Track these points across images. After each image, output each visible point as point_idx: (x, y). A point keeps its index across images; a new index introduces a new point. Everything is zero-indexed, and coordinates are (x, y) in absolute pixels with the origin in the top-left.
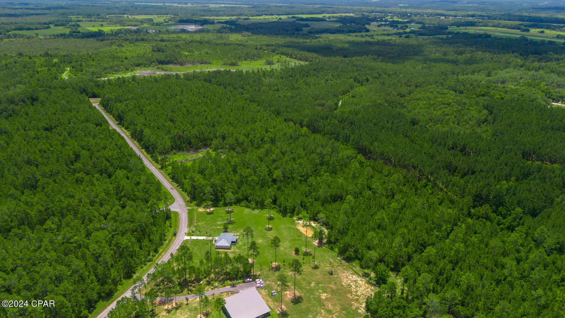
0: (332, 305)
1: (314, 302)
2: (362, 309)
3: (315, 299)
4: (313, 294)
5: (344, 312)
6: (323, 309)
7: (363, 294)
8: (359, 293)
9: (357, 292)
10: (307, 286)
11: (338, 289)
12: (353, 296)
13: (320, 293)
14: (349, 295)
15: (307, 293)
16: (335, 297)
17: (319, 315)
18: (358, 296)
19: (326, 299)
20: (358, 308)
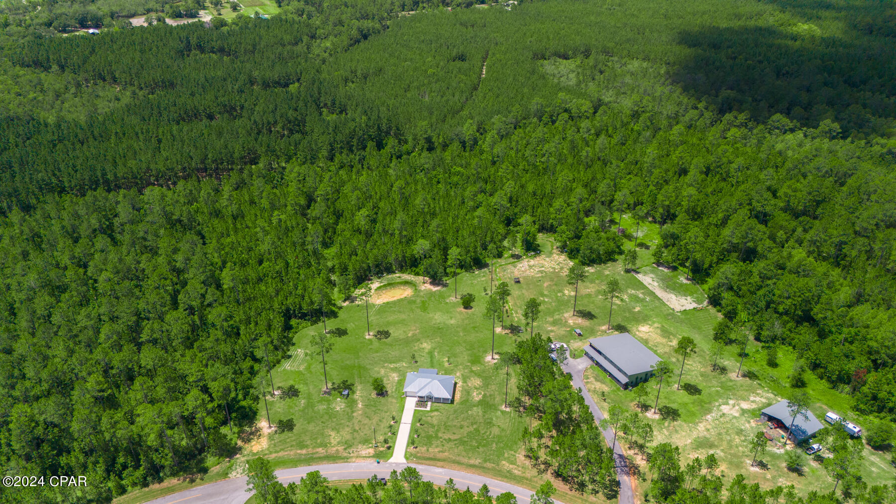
0: (587, 289)
1: (585, 301)
4: (568, 300)
5: (597, 281)
7: (558, 264)
8: (557, 267)
9: (553, 268)
10: (551, 304)
11: (552, 280)
12: (562, 271)
13: (564, 295)
15: (567, 305)
20: (587, 271)
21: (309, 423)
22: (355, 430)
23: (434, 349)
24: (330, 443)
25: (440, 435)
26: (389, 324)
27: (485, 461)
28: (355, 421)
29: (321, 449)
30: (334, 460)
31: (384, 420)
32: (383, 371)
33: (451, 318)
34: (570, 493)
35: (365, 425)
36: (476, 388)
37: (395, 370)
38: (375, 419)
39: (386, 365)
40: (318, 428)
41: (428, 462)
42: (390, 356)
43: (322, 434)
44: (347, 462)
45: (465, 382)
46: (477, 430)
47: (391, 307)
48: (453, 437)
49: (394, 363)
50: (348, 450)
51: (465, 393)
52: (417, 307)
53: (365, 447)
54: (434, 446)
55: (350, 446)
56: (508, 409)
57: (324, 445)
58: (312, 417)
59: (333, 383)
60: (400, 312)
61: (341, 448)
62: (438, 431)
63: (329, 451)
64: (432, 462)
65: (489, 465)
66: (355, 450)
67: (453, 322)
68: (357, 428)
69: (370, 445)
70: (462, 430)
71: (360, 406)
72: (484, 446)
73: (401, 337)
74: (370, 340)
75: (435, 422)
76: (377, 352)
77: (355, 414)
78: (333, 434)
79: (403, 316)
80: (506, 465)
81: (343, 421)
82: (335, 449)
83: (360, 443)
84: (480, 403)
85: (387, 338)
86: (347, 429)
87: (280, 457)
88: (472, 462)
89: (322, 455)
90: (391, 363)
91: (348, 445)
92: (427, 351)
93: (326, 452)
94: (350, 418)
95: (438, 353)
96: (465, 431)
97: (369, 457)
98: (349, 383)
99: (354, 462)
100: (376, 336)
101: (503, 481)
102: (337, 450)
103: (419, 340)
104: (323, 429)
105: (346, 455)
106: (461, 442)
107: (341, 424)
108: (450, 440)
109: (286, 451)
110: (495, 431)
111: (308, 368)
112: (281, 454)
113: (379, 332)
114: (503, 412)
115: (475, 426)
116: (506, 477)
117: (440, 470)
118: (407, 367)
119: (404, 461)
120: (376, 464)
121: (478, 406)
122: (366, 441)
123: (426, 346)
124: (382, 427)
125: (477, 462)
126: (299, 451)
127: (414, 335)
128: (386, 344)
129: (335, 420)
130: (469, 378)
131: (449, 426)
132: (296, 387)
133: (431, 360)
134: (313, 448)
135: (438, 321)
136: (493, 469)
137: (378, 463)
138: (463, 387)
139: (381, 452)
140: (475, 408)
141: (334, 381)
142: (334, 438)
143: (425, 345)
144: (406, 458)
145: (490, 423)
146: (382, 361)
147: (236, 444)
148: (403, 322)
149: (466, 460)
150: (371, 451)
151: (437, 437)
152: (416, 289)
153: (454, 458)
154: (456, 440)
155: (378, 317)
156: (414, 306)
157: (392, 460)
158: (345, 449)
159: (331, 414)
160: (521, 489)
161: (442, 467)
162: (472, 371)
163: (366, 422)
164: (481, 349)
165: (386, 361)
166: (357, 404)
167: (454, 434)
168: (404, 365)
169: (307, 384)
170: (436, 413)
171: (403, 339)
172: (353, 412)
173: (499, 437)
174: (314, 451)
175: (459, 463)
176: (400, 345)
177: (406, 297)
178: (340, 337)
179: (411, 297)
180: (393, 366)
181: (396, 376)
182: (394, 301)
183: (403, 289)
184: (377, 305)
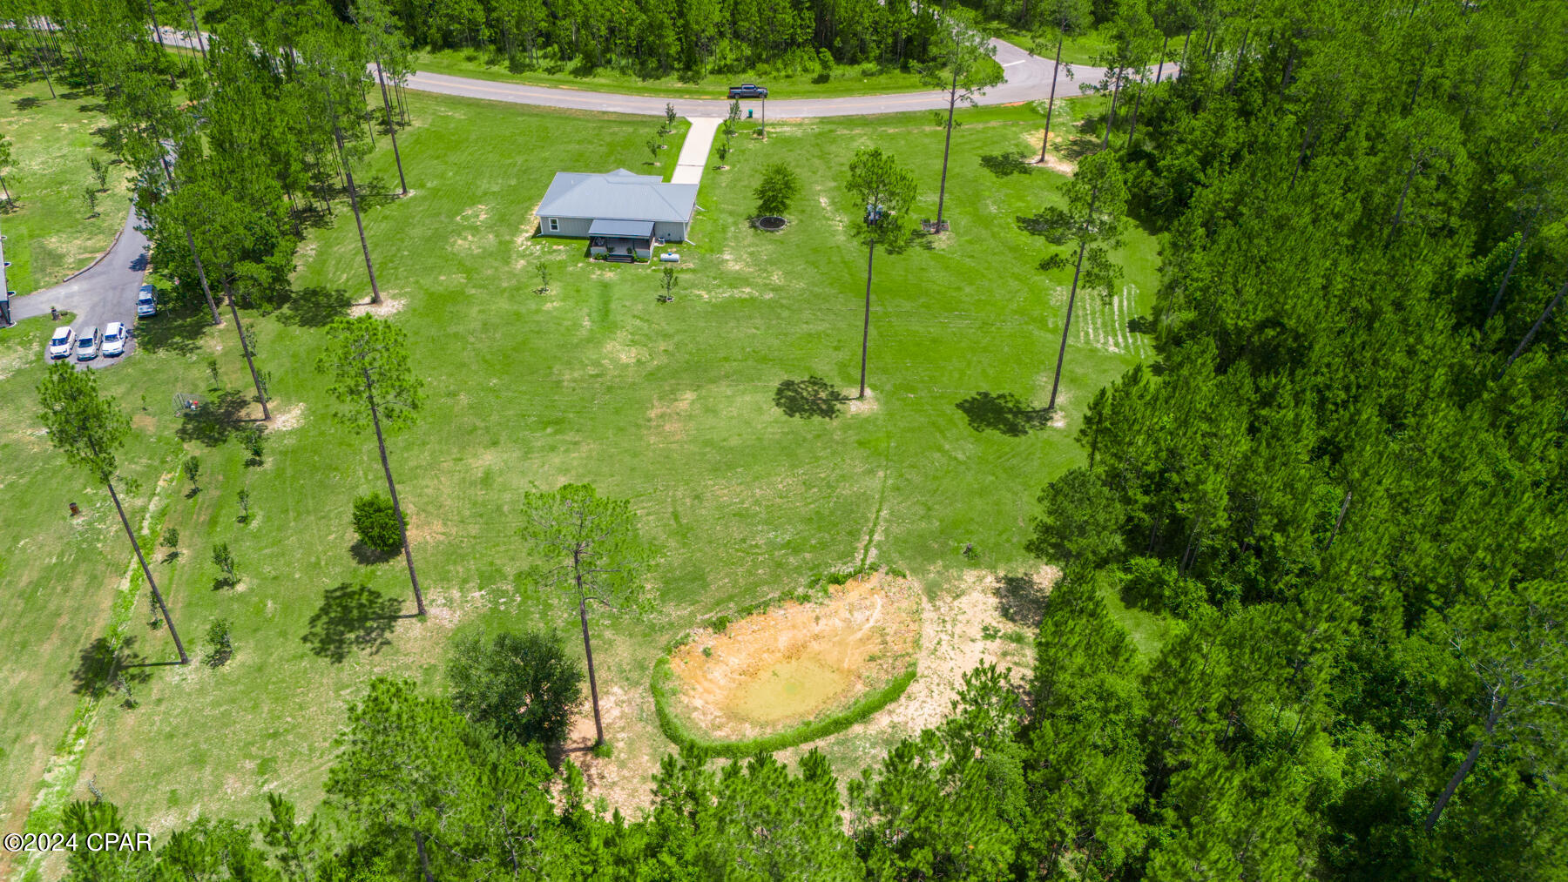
22: (820, 157)
23: (589, 340)
25: (603, 149)
26: (788, 451)
28: (826, 174)
31: (749, 173)
32: (776, 278)
33: (487, 480)
35: (799, 167)
36: (473, 229)
37: (737, 280)
39: (769, 296)
42: (758, 321)
44: (822, 118)
47: (794, 548)
48: (568, 146)
52: (655, 549)
53: (788, 135)
56: (402, 190)
60: (741, 515)
61: (843, 132)
62: (608, 155)
64: (629, 118)
68: (816, 160)
69: (775, 135)
71: (824, 201)
73: (724, 389)
74: (854, 381)
77: (833, 184)
79: (724, 491)
84: (474, 200)
85: (788, 385)
86: (841, 160)
90: (752, 299)
92: (621, 335)
95: (577, 325)
97: (773, 123)
99: (806, 118)
100: (836, 396)
102: (850, 130)
103: (652, 376)
106: (551, 140)
112: (981, 126)
113: (829, 412)
114: (417, 186)
115: (509, 161)
118: (693, 285)
119: (695, 119)
121: (487, 193)
123: (621, 353)
124: (752, 164)
127: (671, 395)
128: (781, 362)
130: (487, 254)
133: (606, 303)
135: (556, 460)
138: (515, 230)
140: (495, 190)
141: (927, 253)
143: (627, 356)
144: (687, 125)
145: (466, 168)
146: (786, 305)
148: (728, 460)
150: (770, 130)
151: (611, 145)
152: (658, 695)
154: (566, 142)
155: (846, 490)
156: (674, 555)
162: (469, 272)
163: (798, 170)
165: (772, 306)
166: (833, 203)
168: (701, 292)
171: (713, 381)
172: (840, 188)
173: (453, 149)
176: (726, 359)
177: (720, 626)
178: (986, 395)
179: (691, 624)
180: (748, 290)
181: (731, 264)
182: (788, 596)
183: (733, 716)
184: (874, 568)
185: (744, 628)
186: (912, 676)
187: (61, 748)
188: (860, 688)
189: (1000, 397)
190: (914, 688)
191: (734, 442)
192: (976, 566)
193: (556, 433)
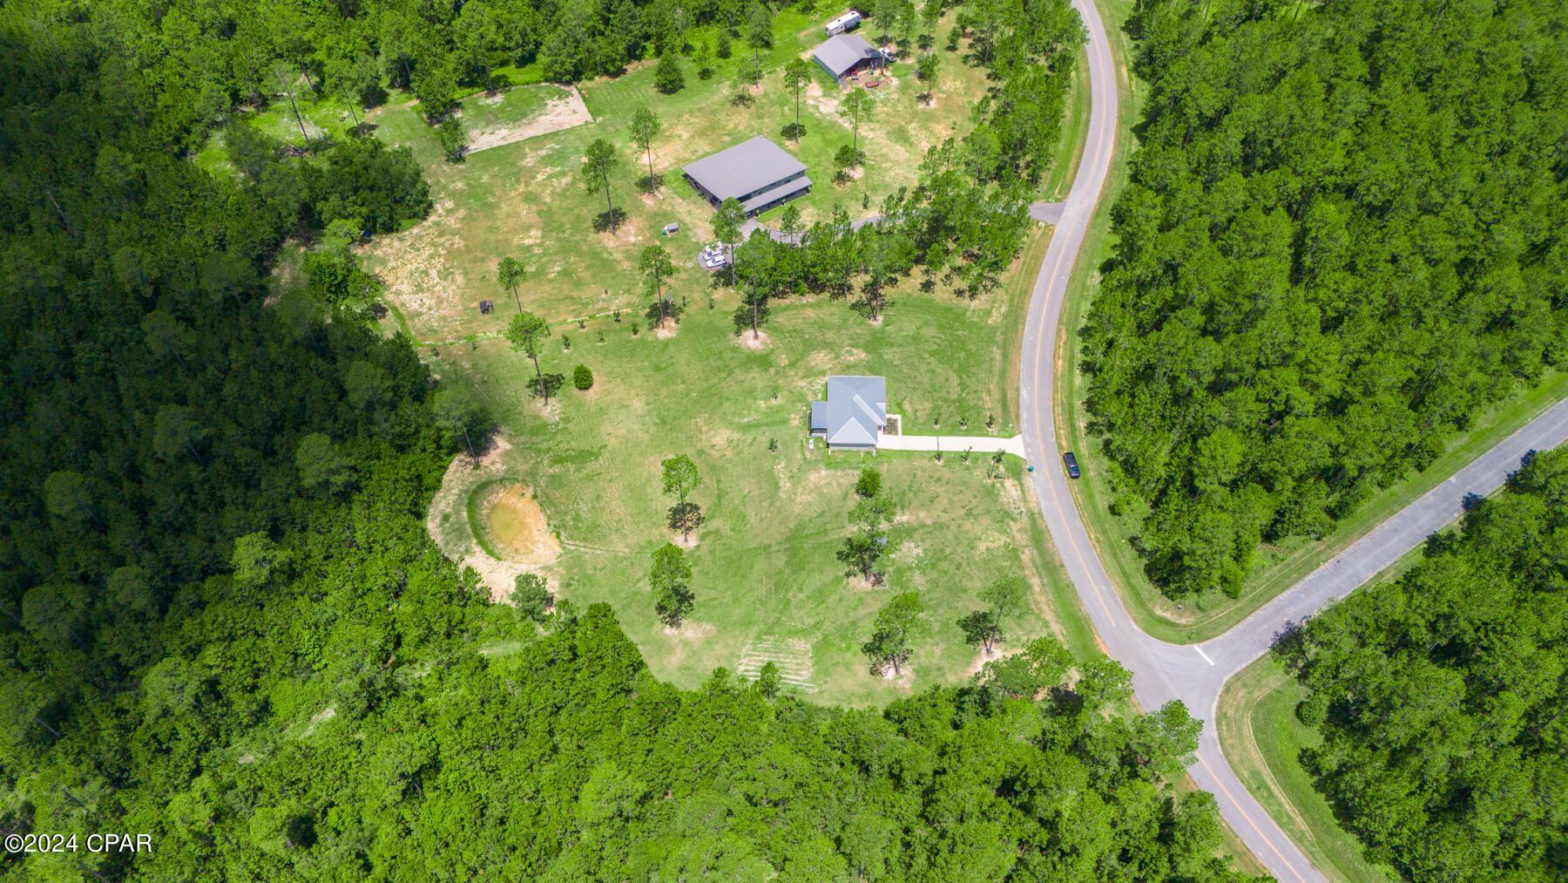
0: (518, 215)
1: (564, 219)
2: (440, 211)
3: (561, 229)
4: (560, 240)
5: (491, 199)
6: (546, 204)
7: (418, 250)
8: (429, 251)
9: (431, 257)
10: (575, 263)
11: (483, 260)
12: (447, 244)
13: (541, 245)
14: (459, 243)
15: (577, 242)
16: (500, 237)
17: (559, 190)
18: (434, 245)
19: (527, 228)
20: (449, 212)
21: (965, 591)
22: (969, 513)
23: (731, 423)
24: (1006, 546)
25: (954, 396)
26: (642, 512)
27: (994, 342)
28: (945, 518)
29: (1022, 556)
30: (1041, 533)
31: (937, 475)
33: (624, 406)
34: (1022, 259)
35: (951, 502)
36: (837, 357)
37: (797, 479)
38: (934, 488)
40: (975, 572)
41: (1012, 410)
42: (757, 492)
43: (986, 562)
44: (1040, 514)
45: (823, 373)
46: (933, 353)
47: (576, 518)
48: (954, 379)
49: (777, 484)
50: (1015, 516)
51: (852, 370)
52: (578, 470)
53: (1003, 493)
54: (980, 403)
55: (1007, 514)
56: (880, 318)
57: (1013, 553)
58: (949, 589)
59: (848, 575)
60: (598, 497)
61: (1014, 527)
62: (945, 400)
63: (1024, 542)
64: (1011, 404)
65: (999, 338)
66: (1012, 506)
67: (638, 405)
68: (963, 512)
69: (998, 485)
70: (938, 370)
71: (905, 518)
72: (964, 344)
74: (702, 537)
75: (928, 405)
76: (743, 518)
77: (929, 522)
78: (982, 547)
79: (615, 489)
80: (995, 319)
81: (950, 536)
82: (1018, 536)
83: (995, 501)
84: (870, 350)
85: (696, 508)
86: (967, 526)
87: (1057, 616)
88: (998, 357)
89: (1035, 552)
90: (777, 488)
91: (1004, 517)
92: (737, 435)
93: (1025, 546)
94: (940, 526)
95: (741, 415)
96: (939, 369)
97: (1021, 485)
98: (846, 549)
99: (1038, 503)
100: (688, 529)
101: (1024, 324)
102: (1019, 531)
103: (701, 453)
104: (975, 563)
105: (1025, 518)
106: (962, 370)
107: (956, 538)
108: (963, 386)
109: (1040, 610)
110: (928, 332)
111: (803, 633)
113: (673, 526)
114: (886, 323)
115: (927, 356)
116: (1016, 322)
117: (1024, 393)
118: (789, 460)
119: (1018, 439)
120: (1034, 473)
121: (881, 354)
122: (990, 493)
123: (720, 437)
124: (951, 476)
125: (997, 353)
126: (1037, 589)
128: (718, 505)
129: (948, 551)
130: (810, 368)
131: (933, 386)
132: (868, 639)
133: (767, 425)
134: (1023, 568)
135: (637, 426)
136: (1005, 334)
137: (1030, 470)
139: (1007, 469)
140: (885, 357)
141: (841, 574)
142: (991, 541)
143: (718, 441)
144: (1011, 436)
145: (913, 338)
146: (772, 504)
147: (1044, 700)
148: (635, 489)
149: (997, 366)
150: (1009, 483)
151: (960, 400)
152: (502, 480)
153: (996, 378)
154: (961, 377)
155: (614, 536)
156: (573, 476)
157: (1021, 453)
158: (1014, 520)
159: (933, 561)
160: (1031, 305)
161: (1018, 390)
162: (792, 365)
163: (945, 501)
164: (727, 355)
165: (772, 498)
166: (901, 523)
167: (947, 380)
168: (783, 464)
169: (854, 624)
170: (907, 406)
172: (924, 526)
173: (941, 327)
174: (1030, 564)
175: (1003, 373)
176: (719, 481)
177: (535, 497)
178: (692, 597)
179: (535, 486)
180: (788, 485)
181: (816, 475)
182: (549, 518)
183: (494, 508)
184: (564, 548)
185: (535, 505)
186: (499, 559)
187: (499, 332)
188: (501, 546)
189: (691, 605)
190: (492, 560)
191: (649, 490)
192: (562, 585)
193: (656, 424)
